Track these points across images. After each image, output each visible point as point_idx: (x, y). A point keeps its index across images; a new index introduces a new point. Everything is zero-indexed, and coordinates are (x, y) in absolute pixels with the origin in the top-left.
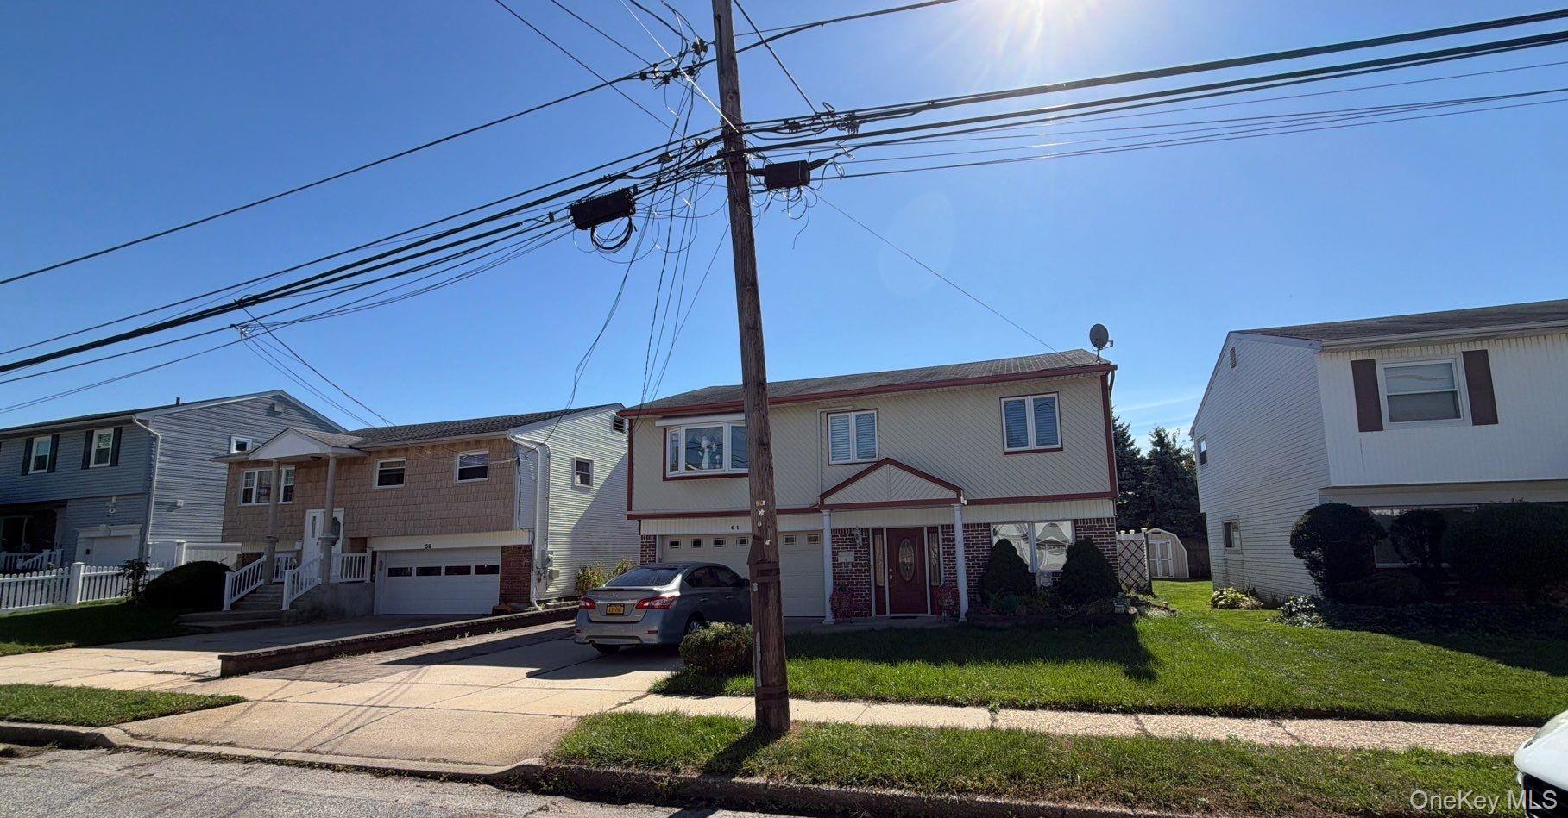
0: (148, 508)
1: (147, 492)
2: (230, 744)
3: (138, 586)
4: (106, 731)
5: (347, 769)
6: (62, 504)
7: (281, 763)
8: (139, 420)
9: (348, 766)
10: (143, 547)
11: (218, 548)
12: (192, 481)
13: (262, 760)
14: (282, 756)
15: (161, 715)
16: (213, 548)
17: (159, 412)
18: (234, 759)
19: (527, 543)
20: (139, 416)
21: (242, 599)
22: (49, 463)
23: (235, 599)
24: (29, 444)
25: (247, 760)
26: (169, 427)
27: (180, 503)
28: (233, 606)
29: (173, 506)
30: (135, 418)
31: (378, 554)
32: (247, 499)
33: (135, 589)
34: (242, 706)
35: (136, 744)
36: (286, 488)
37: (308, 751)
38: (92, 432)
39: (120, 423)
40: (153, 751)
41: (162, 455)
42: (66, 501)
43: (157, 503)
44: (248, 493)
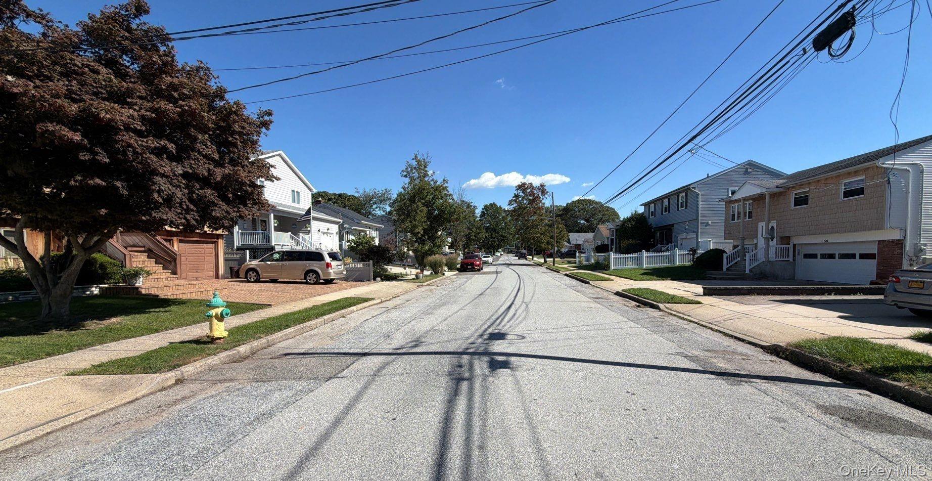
0: (698, 225)
1: (697, 219)
2: (689, 316)
3: (694, 258)
4: (660, 305)
5: (716, 331)
6: (673, 225)
7: (699, 324)
8: (693, 188)
9: (717, 330)
10: (698, 243)
11: (722, 243)
12: (714, 212)
13: (694, 322)
14: (701, 323)
15: (675, 303)
16: (721, 243)
17: (699, 183)
18: (687, 320)
19: (898, 238)
20: (692, 186)
21: (731, 267)
22: (668, 209)
23: (728, 266)
24: (662, 202)
25: (690, 321)
26: (704, 188)
27: (710, 222)
28: (727, 269)
29: (707, 224)
30: (691, 187)
31: (797, 246)
32: (733, 219)
33: (693, 261)
34: (700, 305)
35: (666, 310)
36: (749, 212)
37: (709, 323)
38: (679, 195)
39: (686, 189)
40: (668, 313)
41: (702, 201)
42: (673, 224)
43: (701, 223)
44: (733, 215)
